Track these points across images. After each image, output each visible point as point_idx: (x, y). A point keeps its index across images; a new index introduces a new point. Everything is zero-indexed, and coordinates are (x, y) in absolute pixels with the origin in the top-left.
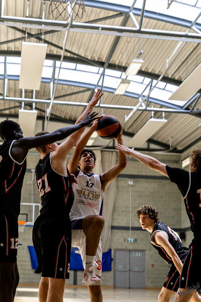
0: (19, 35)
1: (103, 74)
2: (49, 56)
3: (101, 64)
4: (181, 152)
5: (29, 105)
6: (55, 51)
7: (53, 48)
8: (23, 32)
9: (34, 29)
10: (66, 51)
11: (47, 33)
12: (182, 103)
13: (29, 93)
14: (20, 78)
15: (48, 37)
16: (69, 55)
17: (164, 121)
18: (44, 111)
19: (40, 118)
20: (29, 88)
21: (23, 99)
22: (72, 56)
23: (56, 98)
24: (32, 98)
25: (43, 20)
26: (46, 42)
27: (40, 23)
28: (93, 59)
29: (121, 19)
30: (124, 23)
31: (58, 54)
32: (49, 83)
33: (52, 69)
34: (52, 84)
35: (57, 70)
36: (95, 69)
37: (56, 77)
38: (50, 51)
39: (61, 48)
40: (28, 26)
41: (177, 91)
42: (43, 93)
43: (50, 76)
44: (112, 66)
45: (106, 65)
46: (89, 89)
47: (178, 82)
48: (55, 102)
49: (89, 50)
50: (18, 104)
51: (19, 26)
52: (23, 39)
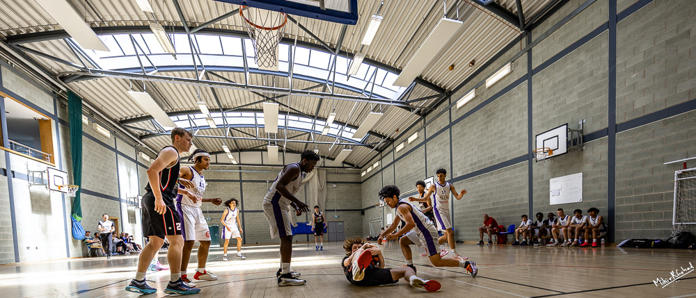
0: (262, 98)
1: (314, 124)
2: (281, 112)
3: (313, 117)
4: (361, 168)
5: (272, 143)
6: (285, 109)
7: (283, 107)
9: (270, 93)
10: (291, 108)
12: (359, 140)
13: (272, 135)
14: (266, 126)
15: (280, 100)
16: (292, 111)
17: (350, 150)
18: (282, 147)
19: (280, 151)
20: (272, 131)
21: (269, 139)
22: (295, 112)
23: (288, 138)
24: (274, 138)
25: (275, 88)
26: (277, 102)
27: (273, 90)
28: (307, 114)
29: (322, 88)
30: (324, 90)
32: (283, 129)
34: (285, 130)
35: (287, 121)
36: (310, 120)
38: (281, 108)
39: (287, 107)
40: (266, 91)
41: (356, 133)
42: (280, 135)
43: (283, 125)
44: (319, 118)
45: (316, 118)
46: (307, 133)
47: (356, 128)
48: (288, 140)
49: (305, 108)
50: (266, 143)
51: (261, 92)
52: (264, 101)
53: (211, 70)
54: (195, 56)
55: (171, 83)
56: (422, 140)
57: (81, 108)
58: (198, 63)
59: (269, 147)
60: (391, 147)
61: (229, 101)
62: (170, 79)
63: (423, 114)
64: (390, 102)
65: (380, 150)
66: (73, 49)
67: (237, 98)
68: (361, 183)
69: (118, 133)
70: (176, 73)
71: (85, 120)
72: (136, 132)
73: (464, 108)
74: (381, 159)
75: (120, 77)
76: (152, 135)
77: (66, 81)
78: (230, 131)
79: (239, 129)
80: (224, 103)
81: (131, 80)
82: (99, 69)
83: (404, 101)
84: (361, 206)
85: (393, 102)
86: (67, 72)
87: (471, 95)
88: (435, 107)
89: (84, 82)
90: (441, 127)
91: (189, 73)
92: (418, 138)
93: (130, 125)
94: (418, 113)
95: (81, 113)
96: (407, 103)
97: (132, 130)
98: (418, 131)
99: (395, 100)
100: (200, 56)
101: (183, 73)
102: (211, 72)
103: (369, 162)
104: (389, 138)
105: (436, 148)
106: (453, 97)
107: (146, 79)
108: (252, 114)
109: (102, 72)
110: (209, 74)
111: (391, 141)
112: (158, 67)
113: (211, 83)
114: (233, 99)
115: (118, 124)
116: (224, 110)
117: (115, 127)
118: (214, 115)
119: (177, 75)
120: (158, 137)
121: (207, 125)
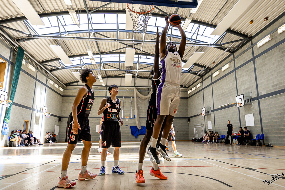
0: (125, 46)
2: (136, 54)
4: (187, 88)
5: (129, 72)
6: (139, 51)
7: (138, 50)
8: (126, 45)
9: (130, 43)
10: (142, 51)
11: (135, 45)
12: (187, 69)
13: (129, 68)
14: (125, 62)
15: (135, 46)
16: (144, 52)
18: (135, 75)
19: (133, 77)
20: (129, 66)
21: (127, 70)
22: (145, 53)
23: (139, 69)
24: (130, 70)
25: (134, 40)
26: (135, 48)
28: (153, 54)
31: (140, 52)
32: (137, 64)
33: (137, 58)
35: (139, 59)
37: (139, 61)
38: (137, 51)
39: (141, 50)
40: (128, 42)
41: (185, 64)
42: (134, 67)
43: (137, 61)
48: (139, 70)
49: (151, 51)
50: (125, 72)
51: (125, 42)
52: (126, 47)
53: (97, 32)
54: (90, 25)
55: (73, 40)
56: (232, 68)
57: (23, 55)
58: (91, 28)
59: (126, 75)
60: (209, 74)
61: (105, 48)
62: (74, 38)
63: (232, 52)
64: (208, 45)
65: (201, 76)
66: (27, 25)
67: (110, 46)
68: (187, 98)
69: (39, 68)
70: (78, 34)
71: (24, 62)
72: (49, 68)
73: (263, 47)
74: (202, 82)
75: (47, 38)
76: (58, 69)
77: (19, 42)
78: (103, 65)
79: (108, 64)
80: (102, 49)
81: (53, 40)
82: (37, 35)
83: (219, 43)
84: (188, 115)
85: (211, 45)
86: (20, 37)
87: (267, 38)
88: (241, 47)
89: (28, 42)
90: (246, 59)
91: (85, 34)
92: (229, 67)
93: (47, 64)
94: (229, 51)
95: (22, 58)
96: (221, 45)
97: (47, 67)
98: (229, 62)
99: (212, 43)
100: (92, 24)
101: (81, 34)
102: (97, 33)
103: (194, 84)
104: (208, 68)
105: (244, 74)
106: (254, 40)
107: (60, 39)
108: (118, 55)
109: (38, 36)
110: (96, 34)
111: (209, 70)
112: (68, 32)
113: (96, 39)
114: (107, 47)
115: (40, 64)
116: (102, 53)
117: (38, 65)
118: (95, 56)
119: (78, 35)
120: (60, 70)
121: (91, 62)
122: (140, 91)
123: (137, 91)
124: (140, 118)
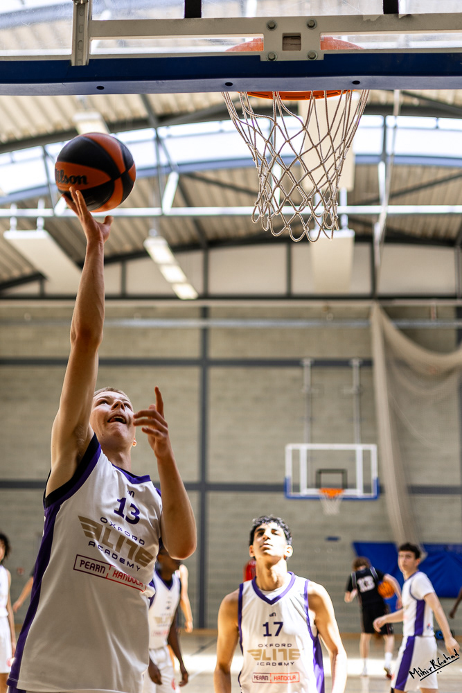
31: (388, 101)
32: (376, 165)
33: (380, 132)
34: (382, 167)
37: (390, 151)
43: (377, 149)
59: (317, 234)
122: (405, 323)
123: (390, 327)
124: (415, 490)
